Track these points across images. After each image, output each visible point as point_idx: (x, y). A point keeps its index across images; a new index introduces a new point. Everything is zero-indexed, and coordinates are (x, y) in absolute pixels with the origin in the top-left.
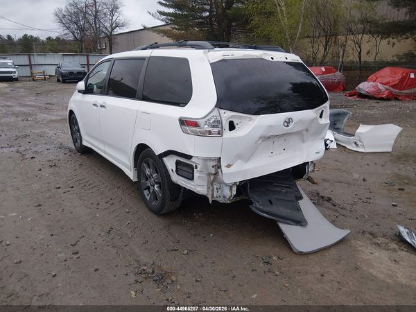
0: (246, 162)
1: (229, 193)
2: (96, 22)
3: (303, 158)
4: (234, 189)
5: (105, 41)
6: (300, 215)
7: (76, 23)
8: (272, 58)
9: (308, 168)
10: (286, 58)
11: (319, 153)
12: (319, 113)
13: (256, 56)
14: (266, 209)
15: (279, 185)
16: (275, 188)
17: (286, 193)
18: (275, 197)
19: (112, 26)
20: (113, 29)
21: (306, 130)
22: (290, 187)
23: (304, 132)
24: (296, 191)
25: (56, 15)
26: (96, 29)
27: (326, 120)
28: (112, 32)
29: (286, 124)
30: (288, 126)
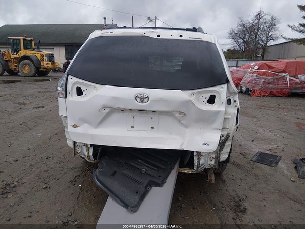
0: (96, 127)
1: (86, 153)
2: (256, 37)
3: (182, 144)
4: (91, 150)
5: (261, 50)
6: (133, 199)
7: (242, 39)
8: (158, 36)
9: (199, 159)
10: (181, 36)
11: (208, 144)
12: (204, 97)
13: (138, 33)
14: (101, 178)
15: (143, 162)
16: (137, 164)
17: (146, 173)
18: (125, 172)
19: (267, 39)
20: (267, 42)
21: (181, 113)
22: (154, 170)
23: (177, 115)
24: (159, 176)
25: (230, 33)
26: (256, 42)
27: (219, 107)
28: (266, 43)
29: (139, 100)
30: (142, 102)
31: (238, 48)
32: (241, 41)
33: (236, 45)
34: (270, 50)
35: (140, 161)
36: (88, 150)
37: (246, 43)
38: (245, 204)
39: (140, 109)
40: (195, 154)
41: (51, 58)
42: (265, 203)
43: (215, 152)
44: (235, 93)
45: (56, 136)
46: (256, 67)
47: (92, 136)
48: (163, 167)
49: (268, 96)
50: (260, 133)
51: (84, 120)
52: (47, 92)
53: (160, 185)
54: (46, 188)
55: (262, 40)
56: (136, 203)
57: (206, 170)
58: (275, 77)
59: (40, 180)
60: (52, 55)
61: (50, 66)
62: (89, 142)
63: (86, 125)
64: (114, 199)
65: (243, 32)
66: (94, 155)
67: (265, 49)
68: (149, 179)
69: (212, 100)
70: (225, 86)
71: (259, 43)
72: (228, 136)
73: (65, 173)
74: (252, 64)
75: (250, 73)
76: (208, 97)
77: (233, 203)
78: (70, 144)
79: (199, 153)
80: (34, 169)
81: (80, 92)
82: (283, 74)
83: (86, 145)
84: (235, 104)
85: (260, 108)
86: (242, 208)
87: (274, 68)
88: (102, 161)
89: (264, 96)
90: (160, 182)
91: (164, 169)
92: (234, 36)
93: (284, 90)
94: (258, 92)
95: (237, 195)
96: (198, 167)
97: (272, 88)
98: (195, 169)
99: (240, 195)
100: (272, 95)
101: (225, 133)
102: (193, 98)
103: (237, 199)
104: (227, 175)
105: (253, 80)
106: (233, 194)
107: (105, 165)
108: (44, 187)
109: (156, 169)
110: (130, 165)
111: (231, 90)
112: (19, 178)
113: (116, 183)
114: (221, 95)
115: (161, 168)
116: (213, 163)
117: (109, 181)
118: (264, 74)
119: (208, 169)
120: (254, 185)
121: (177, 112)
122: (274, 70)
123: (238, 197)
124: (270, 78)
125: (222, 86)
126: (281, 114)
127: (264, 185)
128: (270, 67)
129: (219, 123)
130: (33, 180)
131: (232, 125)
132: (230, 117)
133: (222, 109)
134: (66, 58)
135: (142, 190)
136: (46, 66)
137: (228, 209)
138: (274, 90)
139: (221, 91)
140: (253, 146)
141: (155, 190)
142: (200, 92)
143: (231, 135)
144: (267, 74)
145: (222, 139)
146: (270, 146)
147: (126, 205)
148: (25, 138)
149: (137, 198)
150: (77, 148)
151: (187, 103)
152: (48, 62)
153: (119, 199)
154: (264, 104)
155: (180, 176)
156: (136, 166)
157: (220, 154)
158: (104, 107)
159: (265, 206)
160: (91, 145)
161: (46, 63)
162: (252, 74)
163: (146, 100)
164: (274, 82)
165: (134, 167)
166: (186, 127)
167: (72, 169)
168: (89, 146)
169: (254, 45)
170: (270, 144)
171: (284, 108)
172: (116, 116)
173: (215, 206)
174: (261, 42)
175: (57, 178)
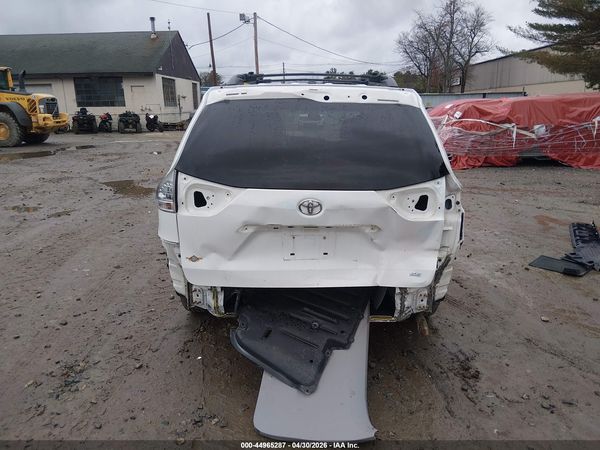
0: (230, 260)
1: (212, 302)
2: (449, 48)
3: (376, 277)
4: (221, 297)
5: (460, 74)
6: (305, 372)
7: (423, 52)
8: (327, 98)
9: (403, 300)
10: (364, 97)
11: (419, 275)
12: (411, 200)
13: (291, 94)
14: (246, 342)
15: (312, 312)
16: (302, 315)
17: (319, 329)
18: (284, 329)
19: (470, 52)
20: (470, 57)
21: (373, 227)
22: (333, 322)
23: (368, 230)
24: (342, 332)
25: (400, 42)
26: (449, 57)
27: (434, 214)
28: (469, 60)
29: (305, 210)
30: (310, 213)
31: (414, 70)
32: (420, 56)
33: (411, 64)
34: (475, 72)
35: (306, 309)
36: (215, 297)
37: (431, 60)
38: (477, 365)
39: (307, 224)
40: (398, 291)
41: (51, 106)
42: (506, 361)
43: (430, 286)
44: (458, 190)
45: (117, 270)
46: (458, 114)
47: (225, 274)
48: (346, 317)
49: (481, 166)
50: (480, 241)
51: (210, 248)
52: (61, 179)
53: (345, 346)
54: (141, 367)
55: (460, 54)
56: (311, 378)
57: (414, 317)
58: (493, 131)
59: (124, 356)
60: (53, 99)
61: (51, 122)
62: (219, 283)
63: (213, 256)
64: (273, 375)
65: (424, 40)
66: (228, 304)
67: (466, 70)
68: (326, 337)
69: (422, 204)
70: (443, 180)
71: (454, 60)
72: (448, 259)
73: (164, 338)
74: (448, 107)
75: (447, 125)
76: (417, 200)
77: (456, 365)
78: (181, 288)
79: (404, 291)
80: (104, 337)
81: (200, 200)
82: (508, 125)
83: (213, 289)
84: (458, 207)
85: (471, 192)
86: (472, 371)
87: (490, 114)
88: (243, 314)
89: (474, 167)
90: (344, 341)
91: (347, 320)
92: (407, 47)
93: (509, 154)
94: (463, 160)
95: (460, 351)
96: (401, 312)
97: (488, 151)
98: (396, 315)
99: (465, 350)
100: (488, 164)
101: (444, 254)
102: (393, 203)
103: (462, 358)
104: (438, 320)
105: (453, 138)
106: (454, 350)
107: (248, 319)
108: (138, 366)
109: (335, 321)
110: (291, 317)
111: (452, 186)
112: (85, 354)
113: (274, 348)
114: (438, 195)
115: (343, 319)
116: (425, 303)
117: (261, 347)
118: (472, 126)
119: (417, 314)
120: (485, 332)
121: (367, 226)
122: (490, 118)
123: (463, 354)
124: (484, 133)
125: (439, 180)
126: (508, 202)
127: (501, 332)
128: (483, 114)
129: (434, 241)
130: (111, 355)
131: (454, 241)
132: (450, 228)
133: (440, 218)
134: (79, 104)
135: (319, 357)
136: (41, 123)
137: (451, 374)
138: (492, 156)
139: (437, 189)
140: (471, 264)
141: (337, 355)
142: (403, 192)
143: (452, 257)
144: (478, 127)
145: (440, 264)
146: (499, 262)
147: (295, 383)
148: (61, 279)
149: (313, 369)
150: (194, 294)
151: (385, 211)
152: (47, 115)
153: (284, 373)
154: (476, 183)
155: (374, 329)
156: (301, 318)
157: (434, 288)
158: (246, 225)
159: (508, 365)
160: (222, 288)
161: (41, 117)
162: (450, 128)
163: (317, 210)
164: (491, 141)
165: (299, 320)
166: (381, 248)
167: (174, 330)
168: (219, 290)
169: (446, 64)
170: (499, 260)
171: (512, 190)
172: (265, 238)
173: (429, 371)
174: (457, 57)
175: (154, 348)
